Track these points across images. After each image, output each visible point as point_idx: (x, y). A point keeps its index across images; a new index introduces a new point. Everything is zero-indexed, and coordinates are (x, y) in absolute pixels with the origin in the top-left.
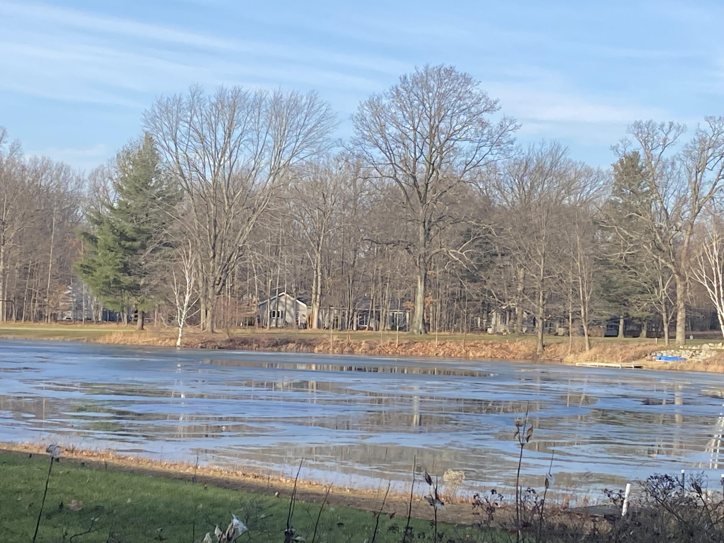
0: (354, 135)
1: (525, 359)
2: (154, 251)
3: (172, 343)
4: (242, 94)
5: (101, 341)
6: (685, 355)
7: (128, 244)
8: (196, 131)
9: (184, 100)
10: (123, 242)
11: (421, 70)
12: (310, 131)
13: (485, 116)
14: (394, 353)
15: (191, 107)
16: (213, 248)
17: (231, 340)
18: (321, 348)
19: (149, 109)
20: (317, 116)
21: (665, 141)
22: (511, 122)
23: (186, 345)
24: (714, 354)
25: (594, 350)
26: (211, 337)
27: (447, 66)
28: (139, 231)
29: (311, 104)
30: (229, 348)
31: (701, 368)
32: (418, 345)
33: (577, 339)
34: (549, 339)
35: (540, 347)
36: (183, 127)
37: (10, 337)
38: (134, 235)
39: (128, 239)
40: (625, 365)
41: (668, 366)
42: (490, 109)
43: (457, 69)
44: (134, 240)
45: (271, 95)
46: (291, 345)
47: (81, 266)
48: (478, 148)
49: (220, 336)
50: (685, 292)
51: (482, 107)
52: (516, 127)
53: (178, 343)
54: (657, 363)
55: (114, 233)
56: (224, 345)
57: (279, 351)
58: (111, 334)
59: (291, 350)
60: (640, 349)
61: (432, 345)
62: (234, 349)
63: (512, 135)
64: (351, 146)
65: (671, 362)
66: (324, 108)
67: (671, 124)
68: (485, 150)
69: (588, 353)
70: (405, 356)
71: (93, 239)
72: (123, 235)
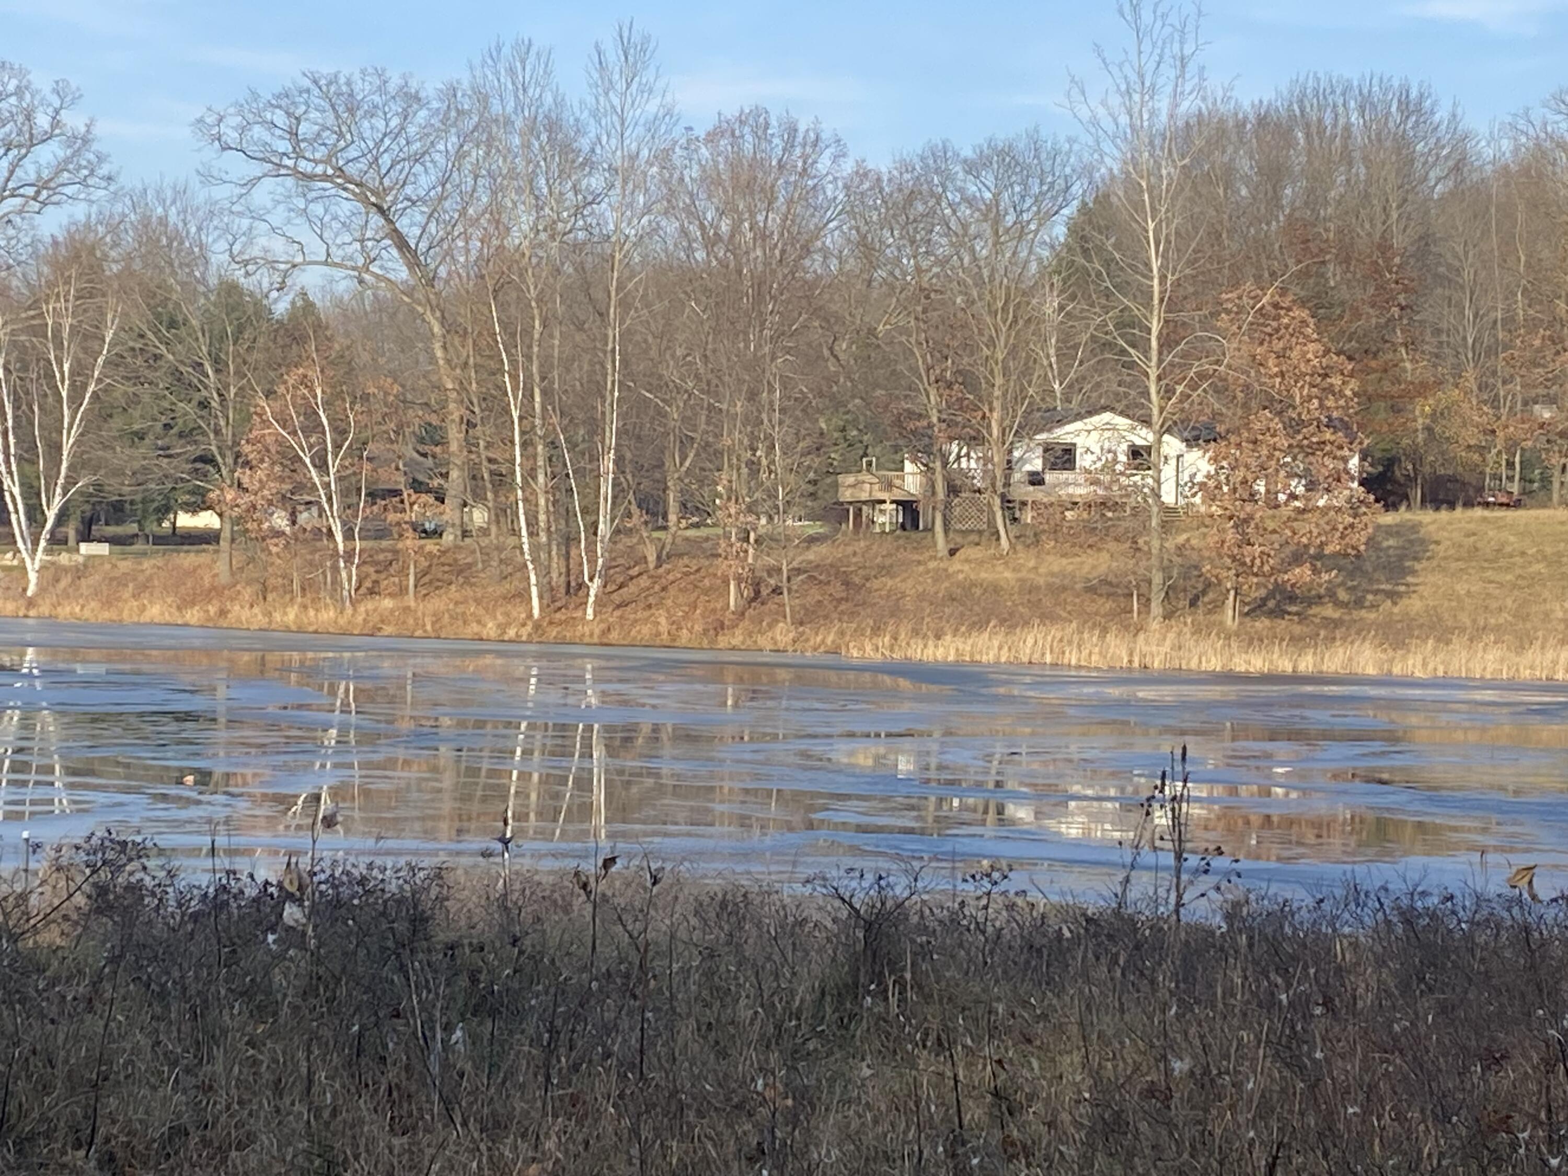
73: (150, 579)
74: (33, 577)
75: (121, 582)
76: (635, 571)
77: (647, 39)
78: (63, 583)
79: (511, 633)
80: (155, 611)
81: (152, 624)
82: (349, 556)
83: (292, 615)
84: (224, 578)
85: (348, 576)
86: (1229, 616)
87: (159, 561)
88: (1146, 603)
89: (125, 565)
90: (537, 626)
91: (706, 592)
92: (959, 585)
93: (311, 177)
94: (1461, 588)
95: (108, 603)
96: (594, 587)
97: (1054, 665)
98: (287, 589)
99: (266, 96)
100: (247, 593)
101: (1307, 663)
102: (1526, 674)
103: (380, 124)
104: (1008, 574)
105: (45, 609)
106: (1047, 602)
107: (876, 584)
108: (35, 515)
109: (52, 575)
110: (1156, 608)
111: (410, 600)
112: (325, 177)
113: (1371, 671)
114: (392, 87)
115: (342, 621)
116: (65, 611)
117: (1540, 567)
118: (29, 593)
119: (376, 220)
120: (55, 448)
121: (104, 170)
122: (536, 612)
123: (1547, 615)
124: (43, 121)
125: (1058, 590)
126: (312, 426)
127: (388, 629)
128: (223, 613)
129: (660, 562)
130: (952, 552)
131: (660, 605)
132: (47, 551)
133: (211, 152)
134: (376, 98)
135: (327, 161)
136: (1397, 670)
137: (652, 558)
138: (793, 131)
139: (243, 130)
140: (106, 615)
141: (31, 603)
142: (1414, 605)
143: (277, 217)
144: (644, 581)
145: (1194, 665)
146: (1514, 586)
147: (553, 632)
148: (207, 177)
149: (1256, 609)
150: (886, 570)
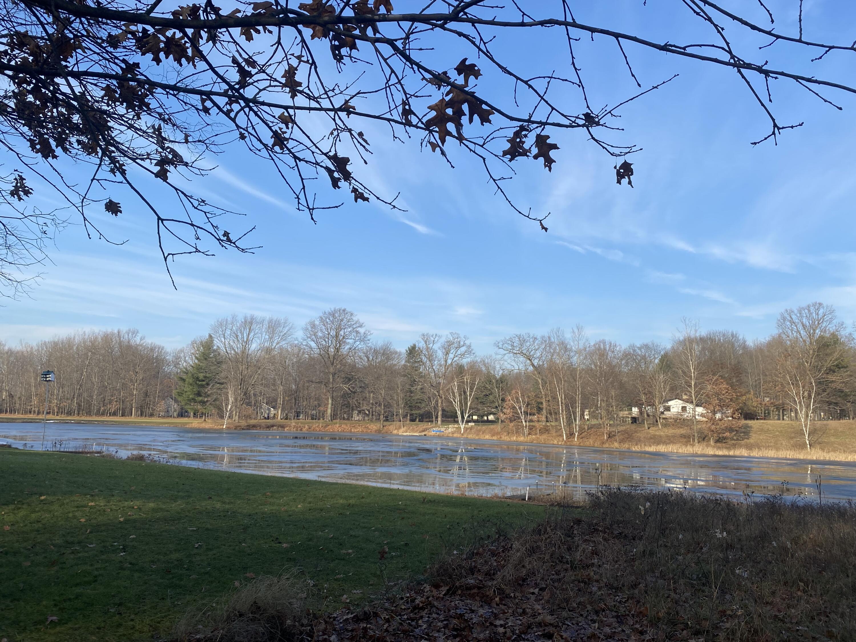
0: (303, 336)
1: (376, 432)
2: (213, 386)
3: (221, 427)
4: (254, 317)
5: (187, 426)
6: (443, 429)
7: (200, 383)
8: (234, 333)
9: (229, 319)
10: (197, 382)
11: (333, 310)
12: (285, 334)
13: (359, 329)
14: (320, 430)
15: (232, 323)
16: (241, 385)
17: (248, 426)
18: (288, 428)
19: (213, 323)
20: (287, 328)
21: (434, 341)
22: (369, 332)
23: (228, 428)
24: (455, 429)
25: (405, 428)
26: (238, 424)
27: (343, 308)
28: (205, 377)
29: (285, 323)
30: (247, 429)
31: (451, 435)
32: (330, 427)
33: (398, 423)
34: (385, 423)
35: (382, 427)
36: (228, 332)
37: (144, 425)
38: (204, 379)
39: (200, 381)
40: (420, 434)
41: (437, 434)
42: (361, 326)
43: (347, 309)
44: (203, 381)
45: (268, 318)
46: (275, 428)
47: (178, 392)
48: (355, 342)
49: (243, 424)
50: (442, 403)
51: (357, 325)
52: (371, 334)
53: (224, 427)
54: (433, 433)
55: (194, 378)
56: (245, 428)
57: (270, 430)
58: (192, 423)
59: (275, 429)
60: (425, 427)
61: (336, 427)
62: (249, 429)
63: (369, 337)
64: (301, 341)
65: (438, 433)
66: (291, 324)
67: (436, 335)
68: (358, 343)
69: (403, 429)
70: (324, 432)
71: (184, 380)
72: (197, 379)
73: (485, 430)
74: (462, 430)
75: (480, 431)
76: (583, 431)
77: (582, 327)
78: (468, 431)
79: (560, 443)
80: (487, 437)
81: (486, 439)
82: (526, 426)
83: (515, 438)
84: (499, 430)
85: (526, 431)
86: (712, 442)
87: (486, 427)
88: (694, 440)
89: (479, 428)
90: (565, 442)
91: (599, 436)
92: (653, 435)
93: (516, 353)
94: (761, 437)
95: (478, 435)
96: (577, 434)
97: (677, 453)
98: (513, 433)
99: (507, 338)
100: (505, 434)
101: (731, 453)
102: (780, 456)
103: (529, 343)
104: (662, 433)
105: (465, 436)
106: (672, 439)
107: (634, 435)
108: (463, 417)
109: (466, 429)
110: (696, 441)
111: (538, 436)
112: (519, 353)
113: (746, 455)
114: (531, 336)
115: (525, 440)
116: (470, 436)
117: (777, 433)
118: (462, 432)
119: (528, 361)
120: (466, 404)
121: (473, 352)
122: (565, 439)
123: (782, 444)
124: (462, 343)
125: (674, 437)
126: (518, 401)
127: (535, 442)
128: (501, 437)
129: (588, 429)
130: (649, 428)
131: (590, 438)
132: (465, 424)
133: (497, 349)
134: (528, 339)
135: (519, 350)
136: (752, 455)
137: (586, 428)
138: (611, 343)
139: (503, 345)
140: (477, 438)
141: (462, 435)
142: (751, 441)
143: (509, 361)
144: (586, 433)
145: (707, 453)
146: (773, 437)
147: (568, 443)
148: (496, 354)
149: (717, 441)
150: (636, 432)
